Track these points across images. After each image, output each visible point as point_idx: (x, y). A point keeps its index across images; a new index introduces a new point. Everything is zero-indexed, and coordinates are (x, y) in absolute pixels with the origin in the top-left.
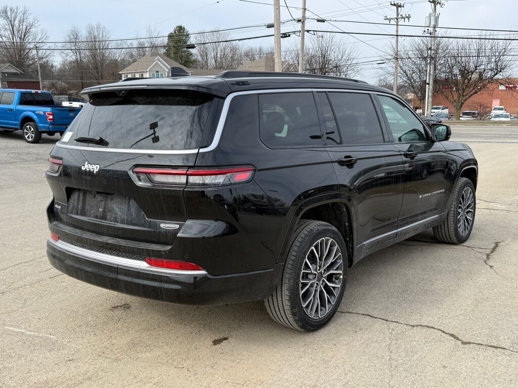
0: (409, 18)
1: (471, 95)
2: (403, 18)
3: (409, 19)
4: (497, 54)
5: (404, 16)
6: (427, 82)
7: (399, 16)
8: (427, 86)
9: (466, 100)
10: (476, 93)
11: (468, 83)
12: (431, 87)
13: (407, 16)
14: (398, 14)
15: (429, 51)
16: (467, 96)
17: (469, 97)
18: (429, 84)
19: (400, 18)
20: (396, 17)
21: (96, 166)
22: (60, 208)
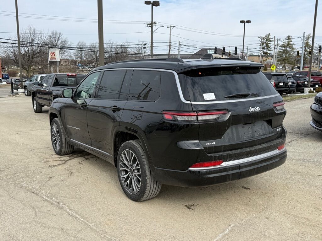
21: (257, 108)
22: (215, 143)
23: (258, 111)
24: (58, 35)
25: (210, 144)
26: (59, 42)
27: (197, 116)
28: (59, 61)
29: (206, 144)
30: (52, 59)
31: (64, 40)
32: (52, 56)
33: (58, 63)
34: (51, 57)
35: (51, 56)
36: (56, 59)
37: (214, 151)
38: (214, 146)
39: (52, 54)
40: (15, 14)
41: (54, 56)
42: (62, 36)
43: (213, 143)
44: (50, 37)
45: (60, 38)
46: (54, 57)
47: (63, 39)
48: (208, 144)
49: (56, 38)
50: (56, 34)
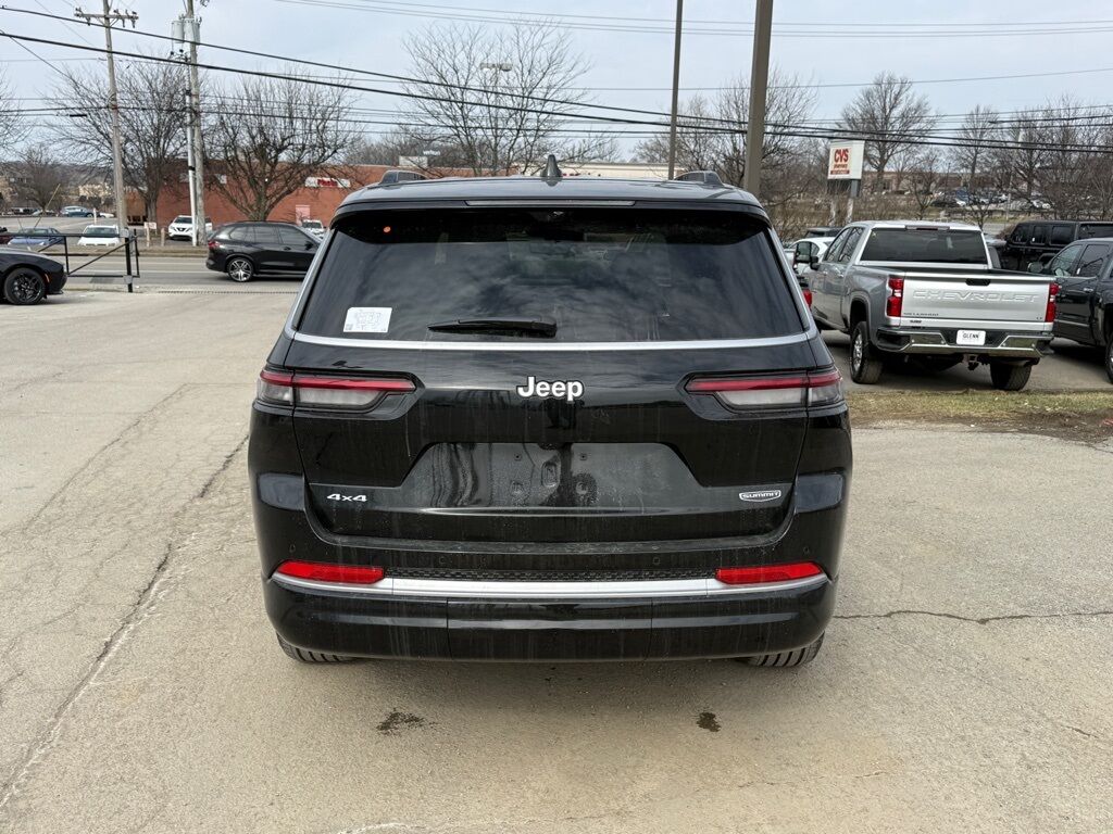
0: (133, 19)
1: (283, 196)
2: (119, 17)
3: (134, 22)
4: (319, 115)
5: (122, 13)
6: (190, 164)
7: (111, 13)
8: (190, 172)
9: (272, 206)
10: (289, 192)
11: (272, 171)
12: (199, 175)
13: (131, 14)
14: (107, 8)
15: (187, 98)
16: (274, 199)
17: (278, 200)
18: (193, 169)
19: (113, 17)
20: (102, 13)
21: (570, 385)
22: (364, 498)
23: (570, 398)
24: (896, 89)
25: (346, 498)
26: (896, 113)
27: (296, 386)
28: (859, 180)
29: (330, 497)
30: (837, 173)
31: (914, 105)
32: (839, 163)
33: (855, 184)
34: (836, 166)
35: (836, 161)
36: (848, 172)
37: (359, 527)
38: (358, 508)
39: (838, 156)
40: (674, 25)
41: (843, 163)
42: (910, 92)
43: (355, 499)
44: (868, 95)
45: (903, 97)
46: (843, 166)
47: (911, 101)
48: (338, 497)
49: (888, 100)
50: (890, 83)
